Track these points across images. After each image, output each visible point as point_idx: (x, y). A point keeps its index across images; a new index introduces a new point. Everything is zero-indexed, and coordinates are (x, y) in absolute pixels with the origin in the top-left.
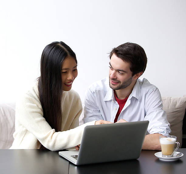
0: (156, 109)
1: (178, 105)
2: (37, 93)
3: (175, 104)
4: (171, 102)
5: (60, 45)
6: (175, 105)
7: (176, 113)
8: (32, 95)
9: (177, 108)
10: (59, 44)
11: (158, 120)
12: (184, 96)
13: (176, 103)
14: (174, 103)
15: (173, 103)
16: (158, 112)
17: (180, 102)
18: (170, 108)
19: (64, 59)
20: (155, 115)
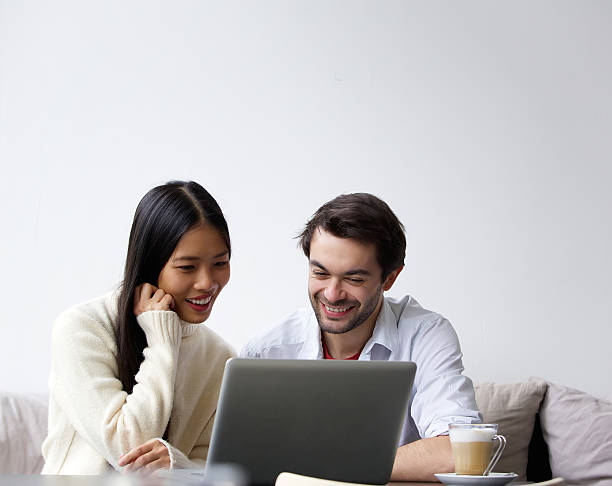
0: (445, 371)
1: (512, 403)
2: (111, 314)
3: (505, 398)
4: (493, 393)
5: (185, 190)
6: (505, 402)
7: (509, 422)
8: (96, 315)
9: (512, 411)
10: (183, 189)
11: (450, 399)
12: (530, 380)
13: (509, 396)
14: (503, 396)
15: (498, 395)
16: (448, 378)
17: (518, 393)
18: (490, 406)
19: (188, 229)
20: (440, 388)
